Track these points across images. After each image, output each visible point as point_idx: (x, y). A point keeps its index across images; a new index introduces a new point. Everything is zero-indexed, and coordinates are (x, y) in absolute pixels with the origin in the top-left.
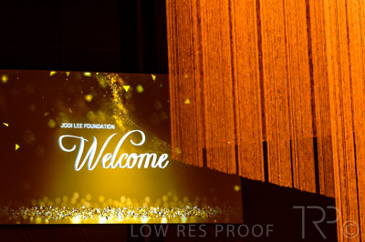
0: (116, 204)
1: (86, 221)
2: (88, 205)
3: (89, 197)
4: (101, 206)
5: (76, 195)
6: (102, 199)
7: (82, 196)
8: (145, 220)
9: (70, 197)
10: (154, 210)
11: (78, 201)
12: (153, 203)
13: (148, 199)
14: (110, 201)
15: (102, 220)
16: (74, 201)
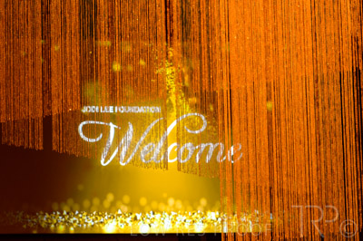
0: (162, 207)
1: (123, 229)
2: (126, 209)
3: (126, 199)
4: (142, 211)
5: (110, 197)
6: (143, 201)
7: (118, 198)
8: (199, 228)
9: (103, 198)
10: (212, 215)
11: (113, 204)
12: (211, 207)
13: (203, 202)
14: (154, 205)
15: (143, 229)
16: (107, 204)
